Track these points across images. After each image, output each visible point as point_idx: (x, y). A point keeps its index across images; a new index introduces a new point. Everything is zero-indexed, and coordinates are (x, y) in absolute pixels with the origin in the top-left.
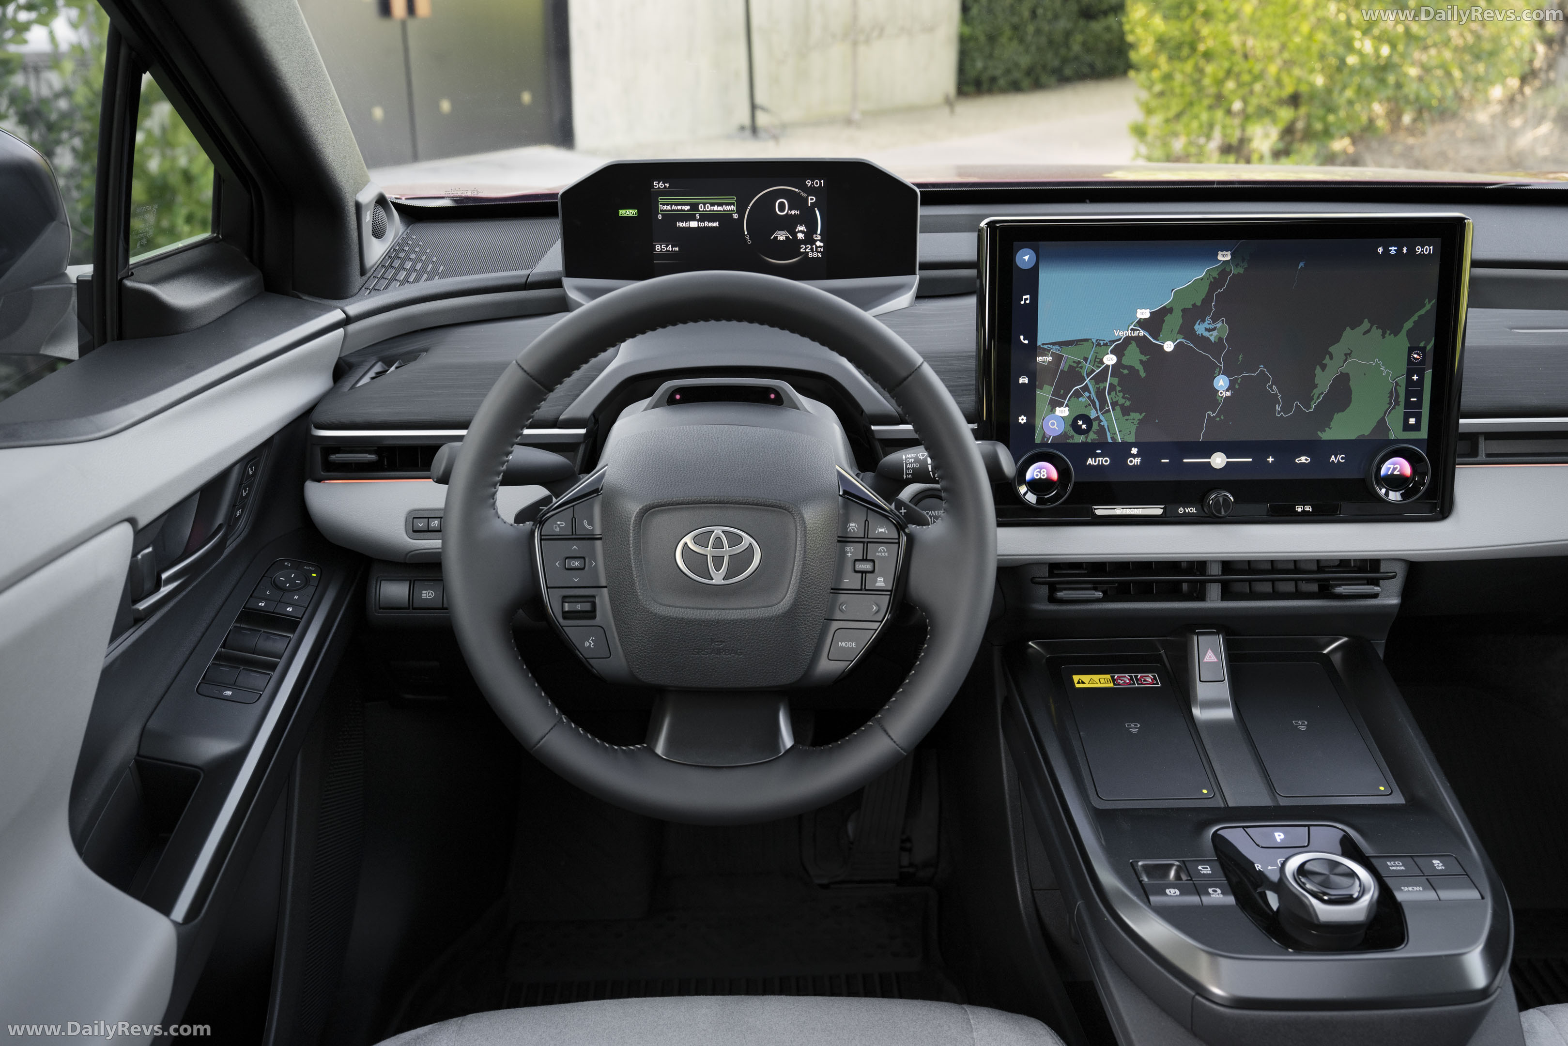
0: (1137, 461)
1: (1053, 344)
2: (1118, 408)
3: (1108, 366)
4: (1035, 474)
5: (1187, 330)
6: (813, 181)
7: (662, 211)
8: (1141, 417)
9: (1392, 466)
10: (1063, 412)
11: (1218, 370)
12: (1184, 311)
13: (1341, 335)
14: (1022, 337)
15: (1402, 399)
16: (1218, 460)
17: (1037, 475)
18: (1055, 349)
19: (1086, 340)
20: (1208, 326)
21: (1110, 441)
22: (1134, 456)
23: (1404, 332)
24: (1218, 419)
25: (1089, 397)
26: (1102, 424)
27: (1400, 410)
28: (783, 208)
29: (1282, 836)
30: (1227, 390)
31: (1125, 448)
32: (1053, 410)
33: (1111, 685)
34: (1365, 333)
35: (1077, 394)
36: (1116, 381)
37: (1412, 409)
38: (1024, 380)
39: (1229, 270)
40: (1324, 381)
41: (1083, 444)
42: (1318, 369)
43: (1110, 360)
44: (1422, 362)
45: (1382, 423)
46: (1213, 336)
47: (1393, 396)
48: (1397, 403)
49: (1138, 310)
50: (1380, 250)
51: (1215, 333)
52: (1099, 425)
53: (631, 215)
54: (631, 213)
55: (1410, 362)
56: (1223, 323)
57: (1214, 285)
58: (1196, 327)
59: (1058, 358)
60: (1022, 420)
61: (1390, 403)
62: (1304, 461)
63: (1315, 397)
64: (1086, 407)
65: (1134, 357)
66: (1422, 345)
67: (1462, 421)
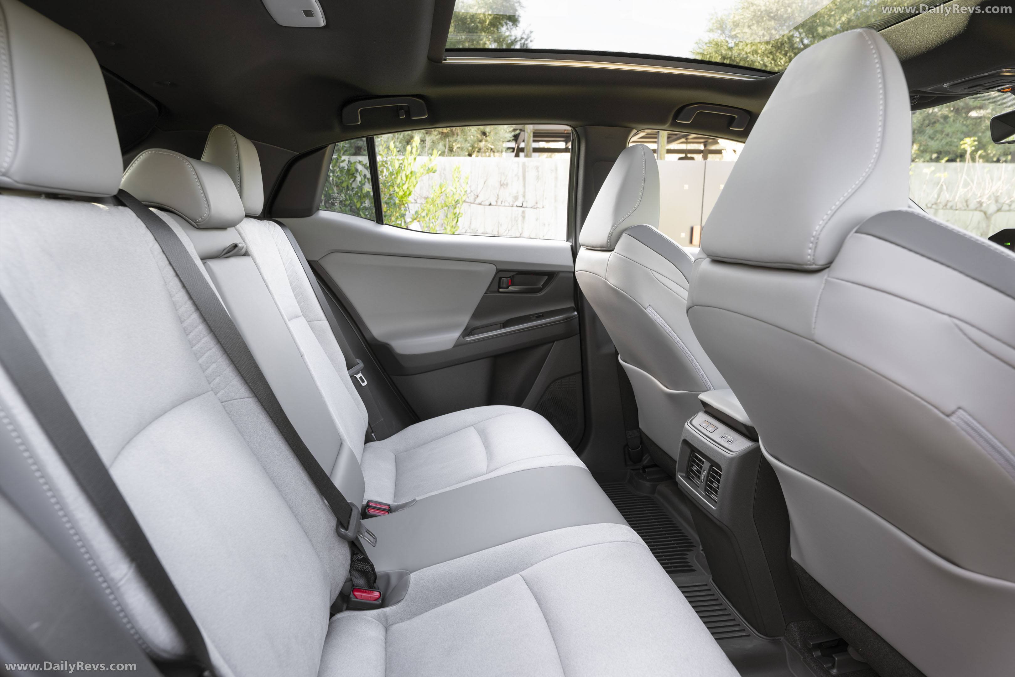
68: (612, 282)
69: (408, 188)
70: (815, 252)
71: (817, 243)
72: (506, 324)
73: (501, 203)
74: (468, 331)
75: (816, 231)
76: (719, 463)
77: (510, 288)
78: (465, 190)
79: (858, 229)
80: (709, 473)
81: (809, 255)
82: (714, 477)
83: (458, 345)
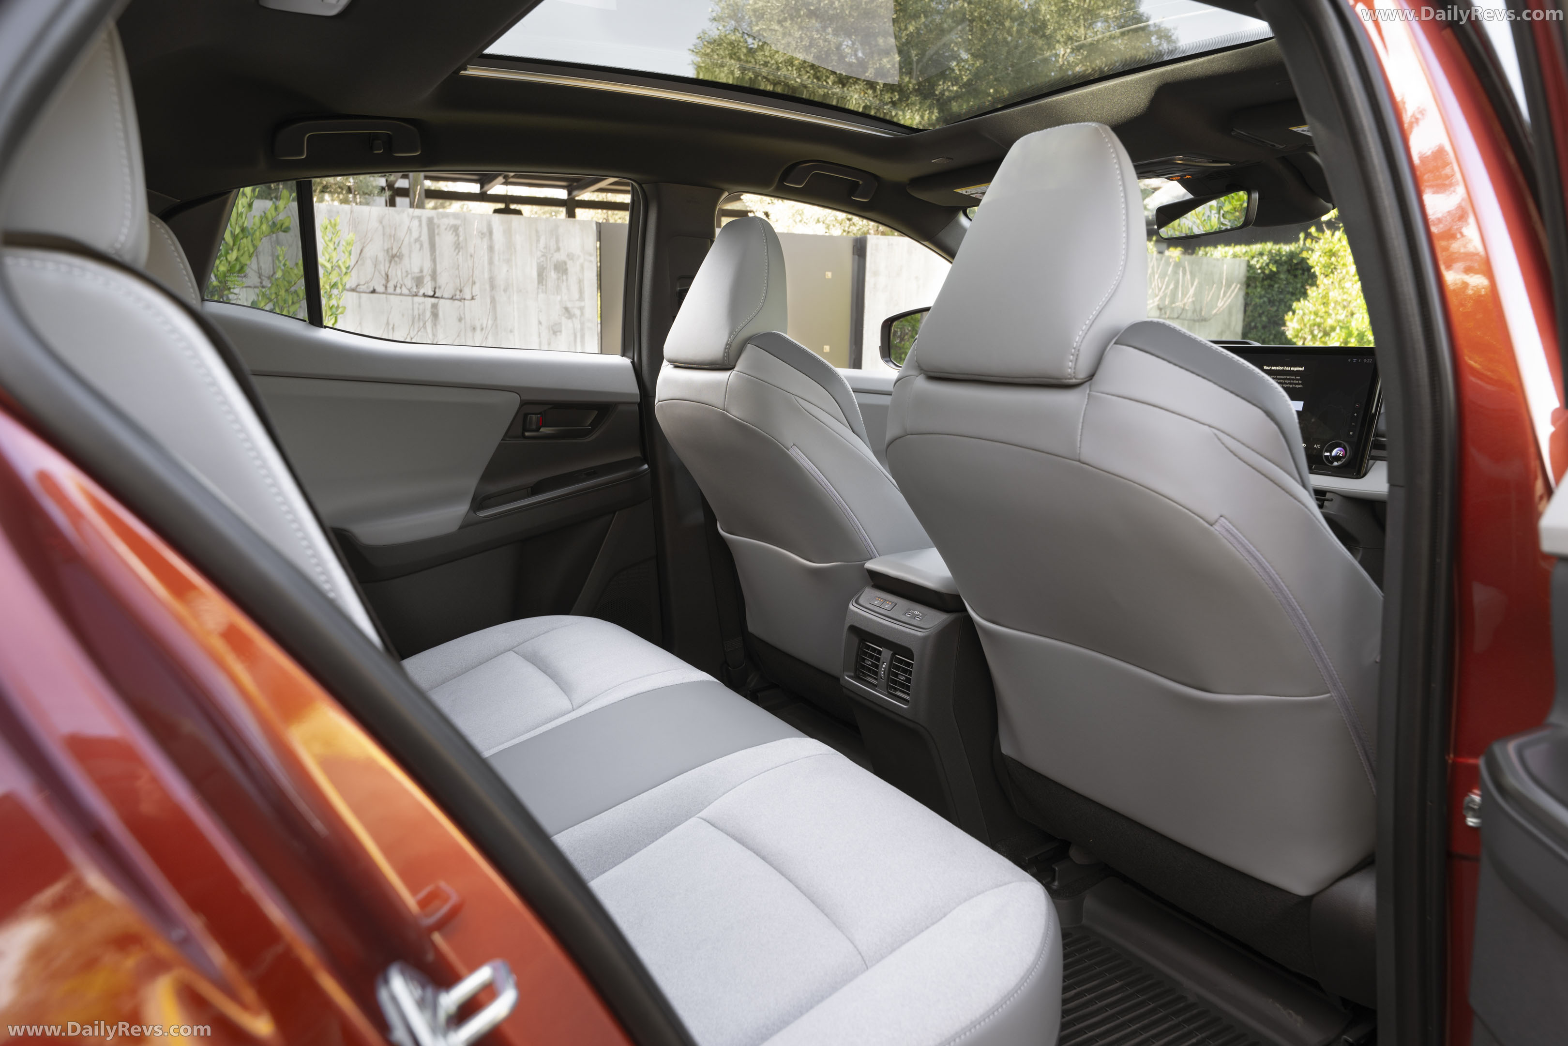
68: (735, 413)
69: (237, 259)
70: (1076, 364)
71: (1078, 355)
72: (535, 490)
73: (395, 290)
74: (479, 502)
75: (1077, 342)
76: (909, 647)
77: (542, 430)
78: (347, 266)
79: (1117, 340)
80: (891, 665)
81: (1070, 368)
82: (898, 668)
83: (465, 526)
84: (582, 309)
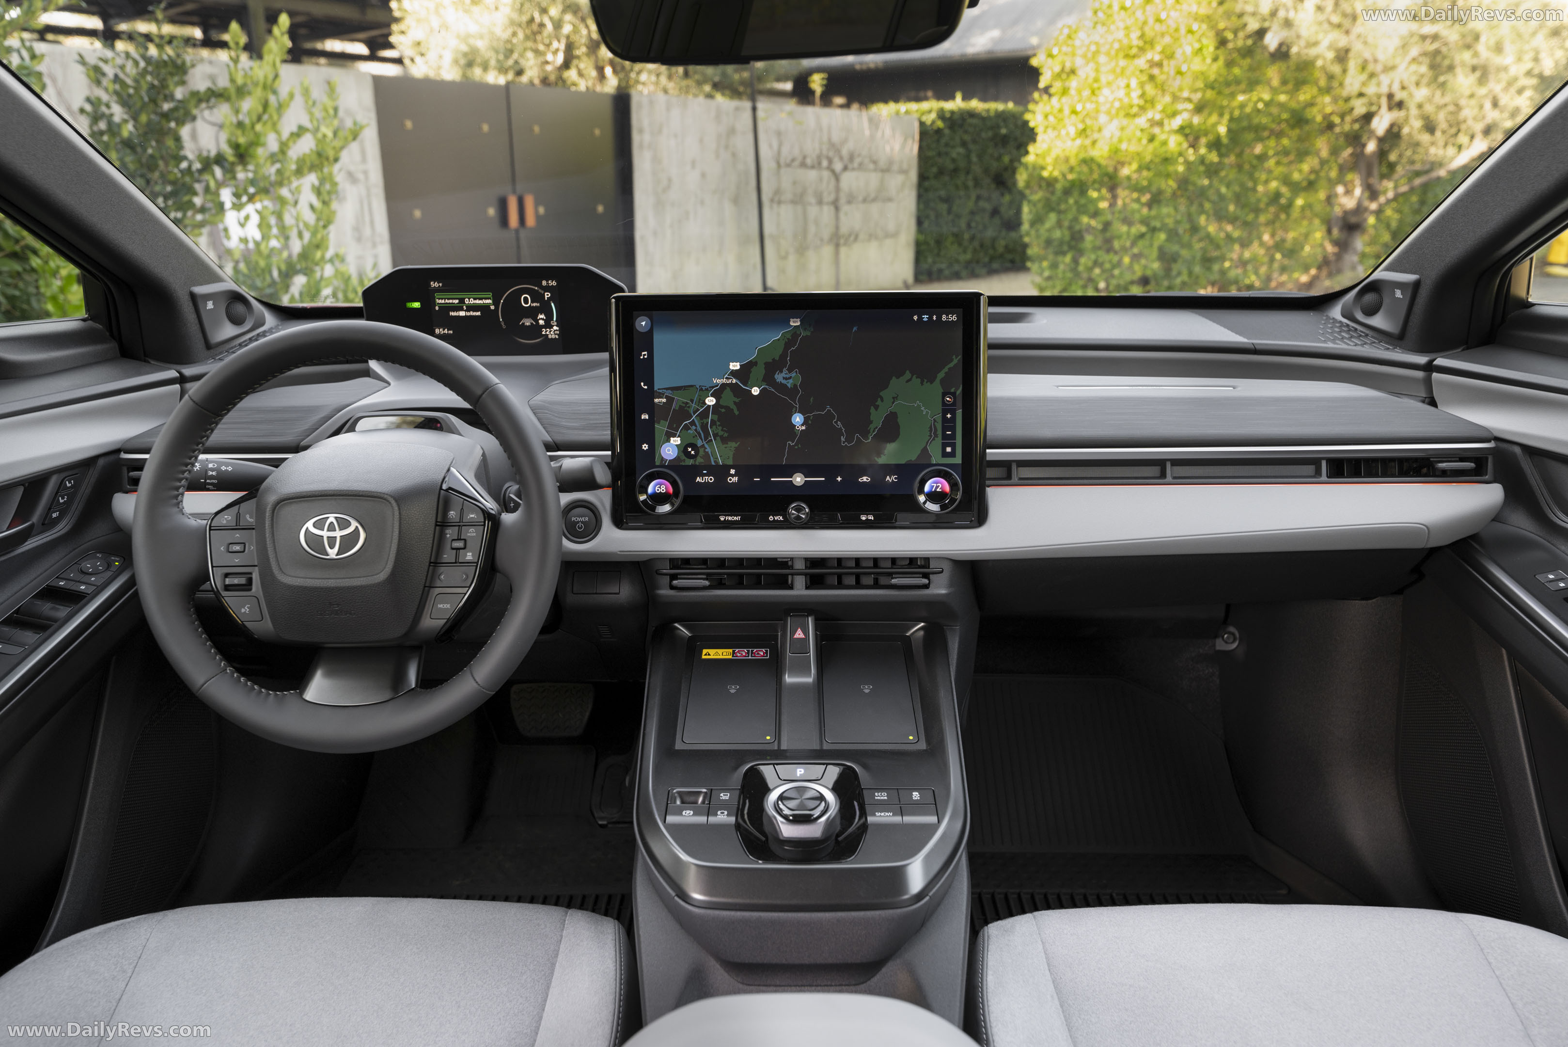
0: (735, 479)
1: (667, 389)
2: (718, 438)
3: (709, 406)
4: (656, 489)
5: (768, 378)
6: (547, 281)
7: (438, 304)
8: (737, 445)
9: (935, 485)
10: (676, 441)
11: (794, 409)
12: (766, 364)
13: (889, 383)
14: (642, 384)
15: (940, 432)
16: (798, 479)
17: (658, 490)
18: (668, 393)
19: (692, 386)
20: (785, 376)
21: (713, 463)
22: (733, 476)
23: (938, 381)
24: (796, 447)
25: (696, 430)
26: (707, 450)
27: (939, 441)
28: (527, 301)
29: (803, 771)
30: (802, 425)
31: (726, 469)
32: (668, 441)
33: (730, 657)
34: (908, 381)
35: (686, 428)
36: (716, 417)
37: (948, 440)
38: (645, 416)
39: (799, 333)
40: (877, 418)
41: (692, 465)
42: (872, 410)
43: (711, 401)
44: (954, 404)
45: (925, 451)
46: (789, 384)
47: (932, 429)
48: (936, 436)
49: (731, 363)
50: (915, 318)
51: (791, 381)
52: (705, 451)
53: (415, 307)
54: (416, 305)
55: (944, 403)
56: (797, 373)
57: (789, 344)
58: (776, 376)
59: (670, 400)
60: (645, 447)
61: (931, 436)
62: (865, 480)
63: (871, 431)
64: (694, 437)
65: (729, 399)
66: (952, 390)
67: (988, 451)
84: (366, 173)
